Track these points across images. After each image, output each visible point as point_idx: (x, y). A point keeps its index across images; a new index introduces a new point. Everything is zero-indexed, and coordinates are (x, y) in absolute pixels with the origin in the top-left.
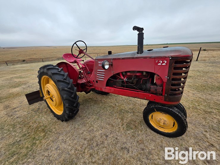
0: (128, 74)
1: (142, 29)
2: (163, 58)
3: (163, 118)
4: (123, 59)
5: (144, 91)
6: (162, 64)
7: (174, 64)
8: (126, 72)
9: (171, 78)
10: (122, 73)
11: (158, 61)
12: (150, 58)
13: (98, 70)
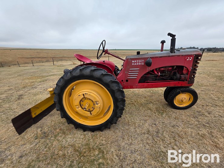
0: (163, 69)
1: (175, 36)
2: (190, 56)
3: (184, 97)
4: (160, 57)
5: (175, 80)
6: (189, 59)
7: (196, 59)
8: (159, 68)
9: (193, 68)
10: (156, 69)
11: (187, 57)
12: (182, 56)
13: (130, 69)
